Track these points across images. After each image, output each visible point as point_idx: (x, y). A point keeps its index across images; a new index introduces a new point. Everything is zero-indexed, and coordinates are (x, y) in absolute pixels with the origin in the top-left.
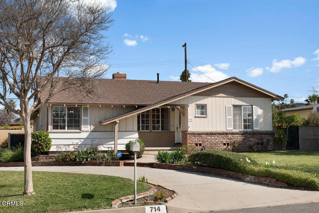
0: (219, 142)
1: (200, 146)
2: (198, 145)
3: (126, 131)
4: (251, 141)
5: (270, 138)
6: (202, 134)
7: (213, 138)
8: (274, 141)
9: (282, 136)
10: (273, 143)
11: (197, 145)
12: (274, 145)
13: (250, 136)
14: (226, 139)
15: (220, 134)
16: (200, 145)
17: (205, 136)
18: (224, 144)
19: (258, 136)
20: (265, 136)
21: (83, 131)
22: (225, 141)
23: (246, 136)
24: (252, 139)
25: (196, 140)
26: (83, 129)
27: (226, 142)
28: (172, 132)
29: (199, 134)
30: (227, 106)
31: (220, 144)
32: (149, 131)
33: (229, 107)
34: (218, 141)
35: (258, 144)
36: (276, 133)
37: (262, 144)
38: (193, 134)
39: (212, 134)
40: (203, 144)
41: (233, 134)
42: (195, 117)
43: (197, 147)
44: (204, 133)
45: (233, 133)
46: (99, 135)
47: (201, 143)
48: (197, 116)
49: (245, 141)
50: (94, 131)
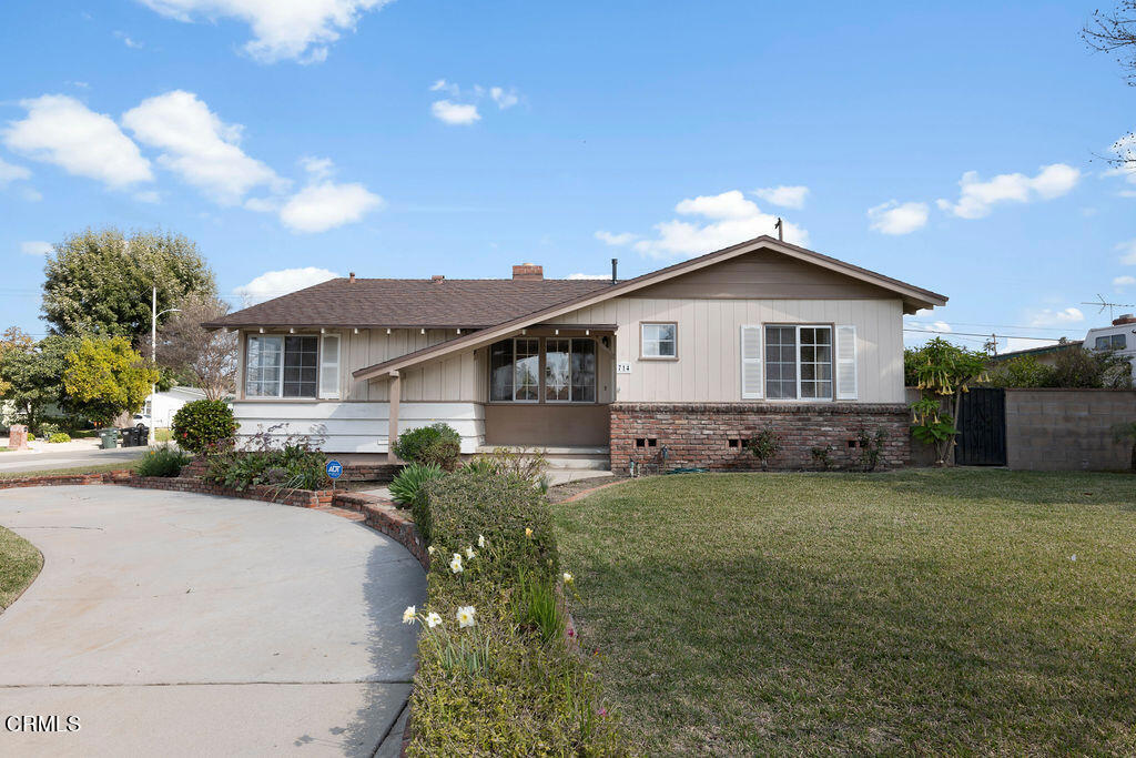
0: (715, 437)
1: (652, 448)
2: (646, 443)
3: (459, 402)
4: (825, 434)
5: (896, 425)
6: (658, 410)
7: (694, 422)
8: (910, 436)
9: (936, 422)
10: (904, 442)
11: (640, 443)
12: (908, 449)
13: (821, 419)
14: (740, 427)
15: (718, 411)
16: (653, 443)
17: (669, 417)
18: (733, 443)
19: (853, 419)
20: (877, 418)
21: (324, 401)
22: (736, 432)
23: (809, 420)
24: (828, 429)
25: (639, 428)
26: (322, 394)
27: (738, 438)
28: (601, 405)
29: (649, 412)
30: (744, 327)
31: (718, 442)
32: (537, 402)
33: (752, 330)
34: (711, 432)
35: (852, 444)
36: (914, 411)
37: (864, 444)
38: (631, 411)
39: (690, 410)
40: (662, 442)
41: (761, 411)
42: (640, 360)
43: (641, 450)
44: (666, 407)
45: (761, 408)
46: (364, 411)
47: (654, 437)
48: (644, 356)
49: (804, 433)
50: (352, 398)
